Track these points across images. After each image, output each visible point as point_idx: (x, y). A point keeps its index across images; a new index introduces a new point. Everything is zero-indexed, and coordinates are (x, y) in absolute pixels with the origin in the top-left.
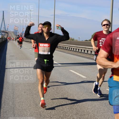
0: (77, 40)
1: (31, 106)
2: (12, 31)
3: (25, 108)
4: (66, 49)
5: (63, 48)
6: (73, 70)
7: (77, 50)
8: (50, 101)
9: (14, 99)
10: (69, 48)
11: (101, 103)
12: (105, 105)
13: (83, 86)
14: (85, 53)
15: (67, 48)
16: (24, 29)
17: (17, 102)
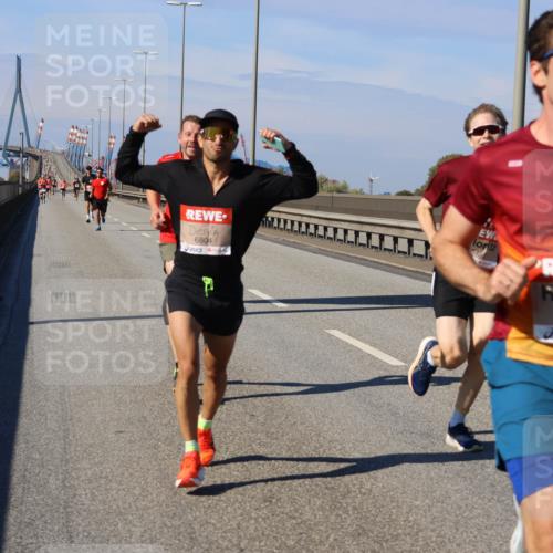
0: (361, 192)
1: (150, 497)
2: (59, 149)
3: (120, 504)
4: (311, 234)
5: (296, 227)
6: (344, 332)
7: (363, 239)
8: (236, 473)
9: (67, 461)
10: (326, 228)
11: (472, 482)
12: (494, 493)
13: (389, 404)
14: (399, 252)
15: (316, 227)
16: (113, 140)
17: (83, 478)
